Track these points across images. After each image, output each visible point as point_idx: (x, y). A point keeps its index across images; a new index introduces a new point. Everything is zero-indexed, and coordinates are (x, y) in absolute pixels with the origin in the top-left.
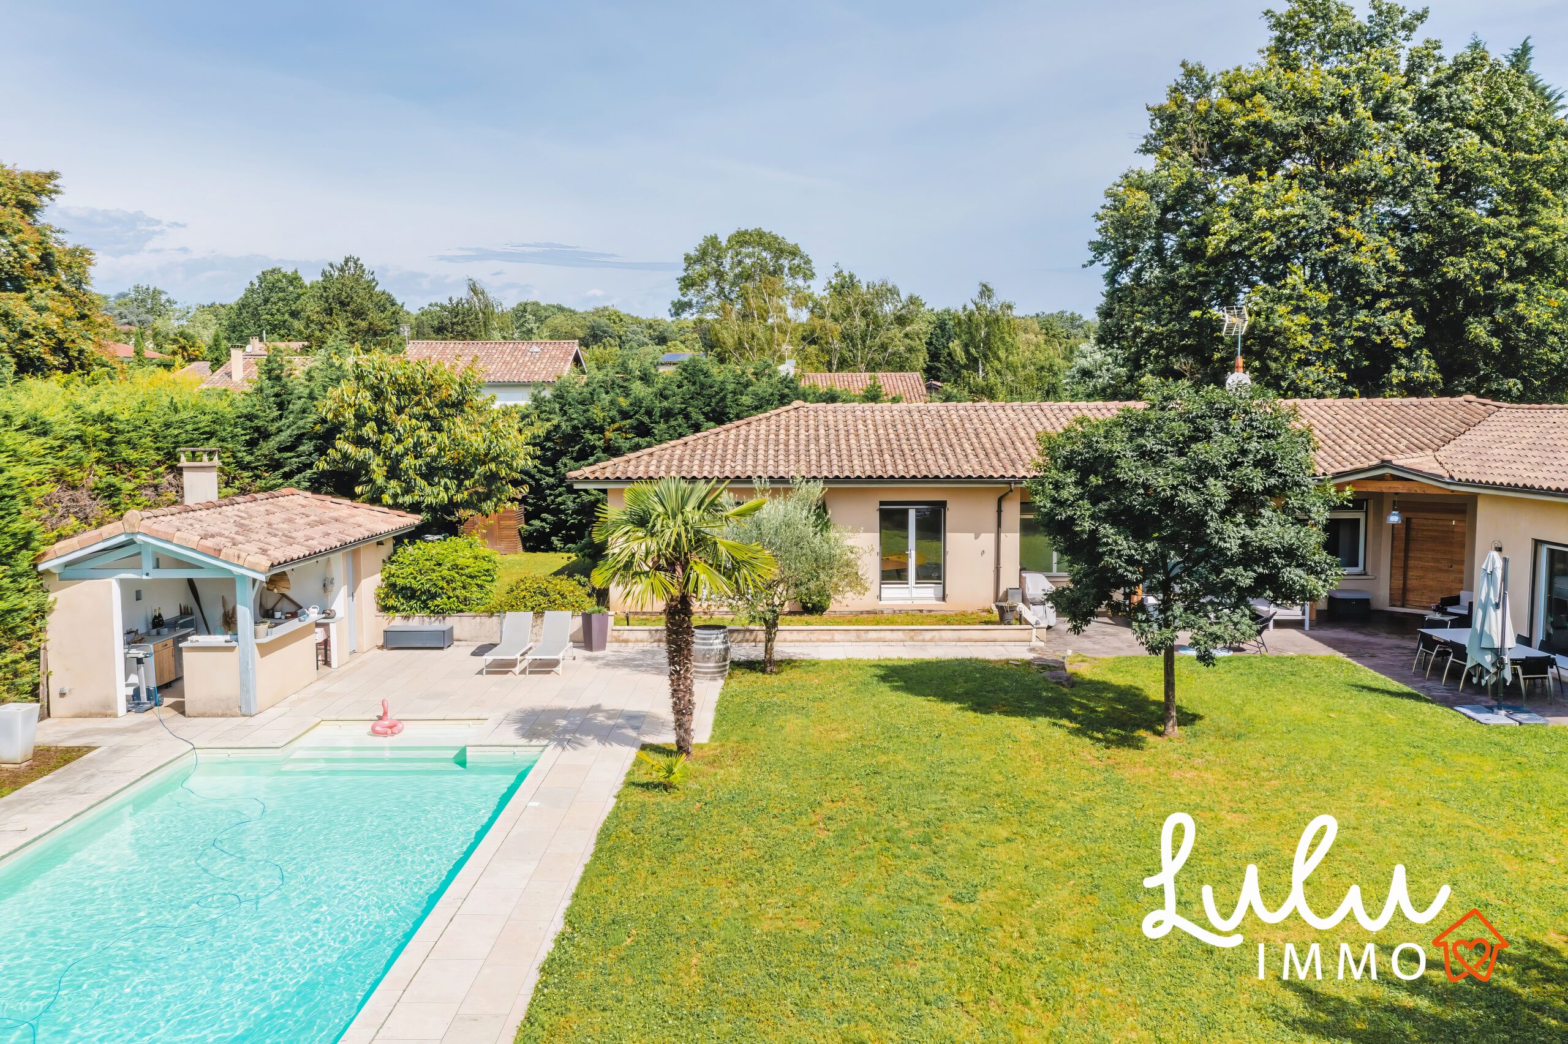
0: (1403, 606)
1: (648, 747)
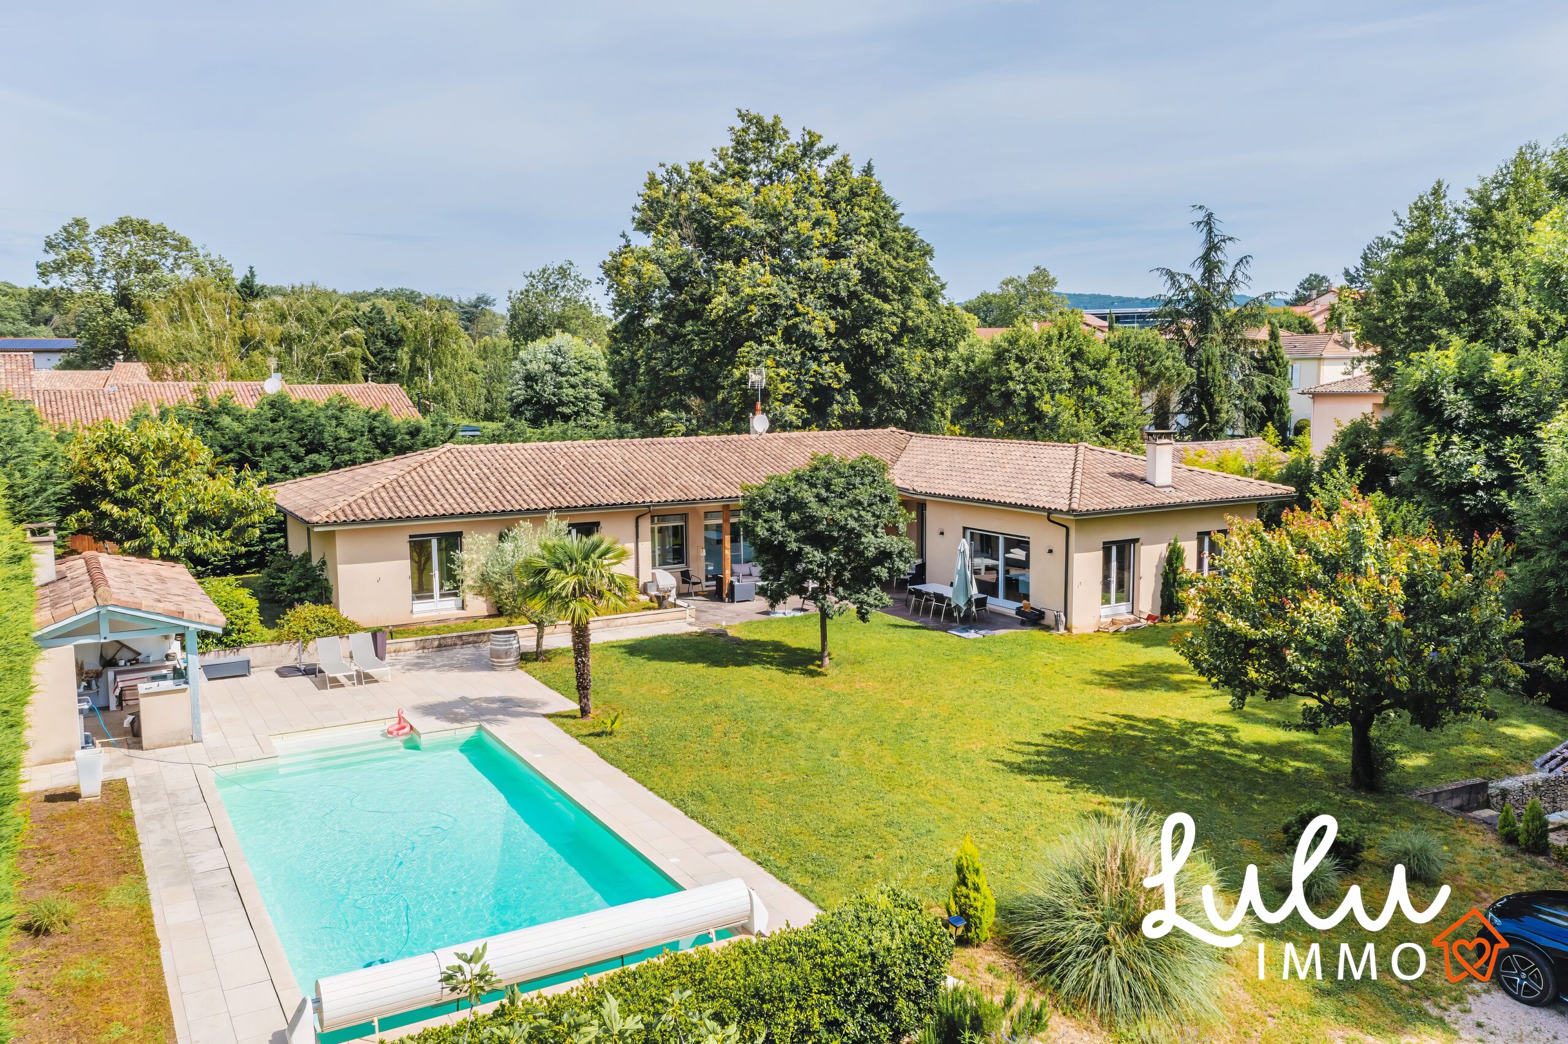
1: (549, 716)
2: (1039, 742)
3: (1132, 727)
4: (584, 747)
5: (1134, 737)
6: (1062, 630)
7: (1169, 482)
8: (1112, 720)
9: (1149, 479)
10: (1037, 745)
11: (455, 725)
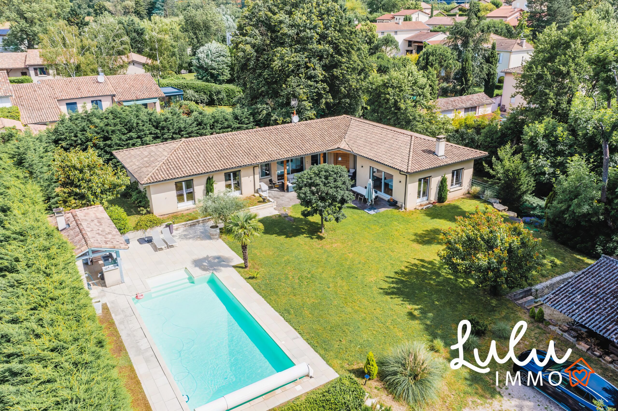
1: (235, 267)
2: (393, 276)
3: (423, 266)
4: (248, 284)
5: (423, 272)
6: (403, 210)
7: (443, 154)
8: (417, 262)
9: (436, 153)
10: (392, 278)
11: (204, 272)
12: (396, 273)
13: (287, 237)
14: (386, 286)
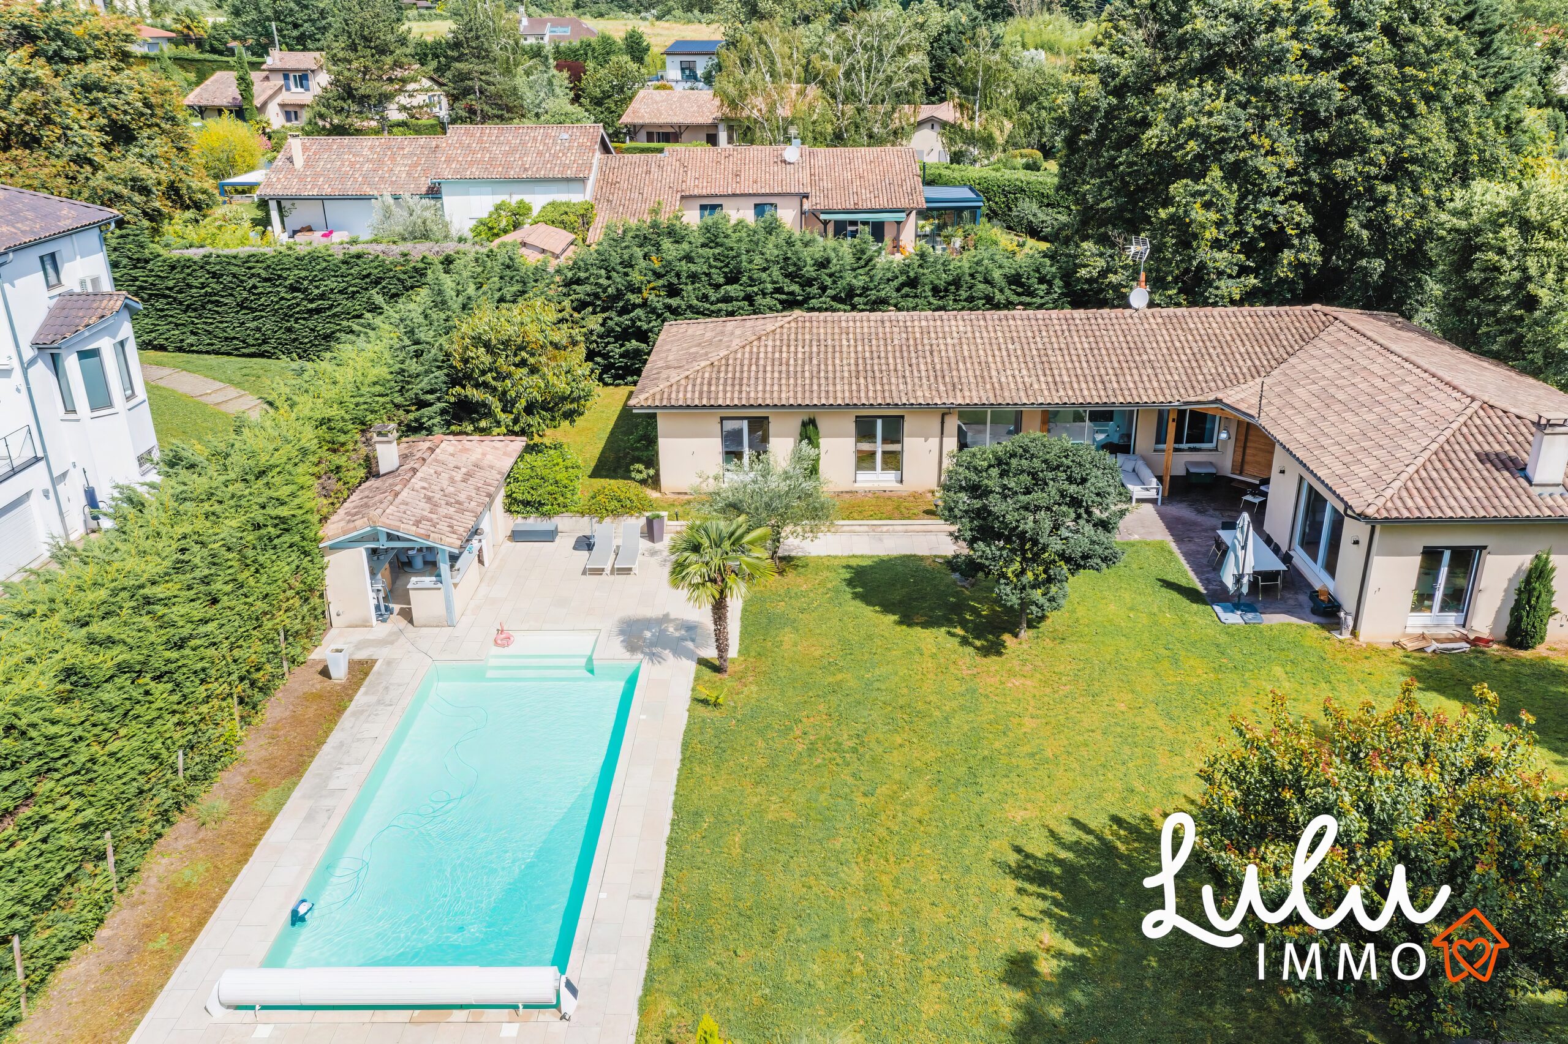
0: (1241, 474)
1: (702, 662)
2: (1095, 827)
4: (686, 715)
6: (1346, 635)
9: (1529, 471)
11: (628, 655)
12: (1116, 820)
13: (900, 623)
14: (1040, 847)
